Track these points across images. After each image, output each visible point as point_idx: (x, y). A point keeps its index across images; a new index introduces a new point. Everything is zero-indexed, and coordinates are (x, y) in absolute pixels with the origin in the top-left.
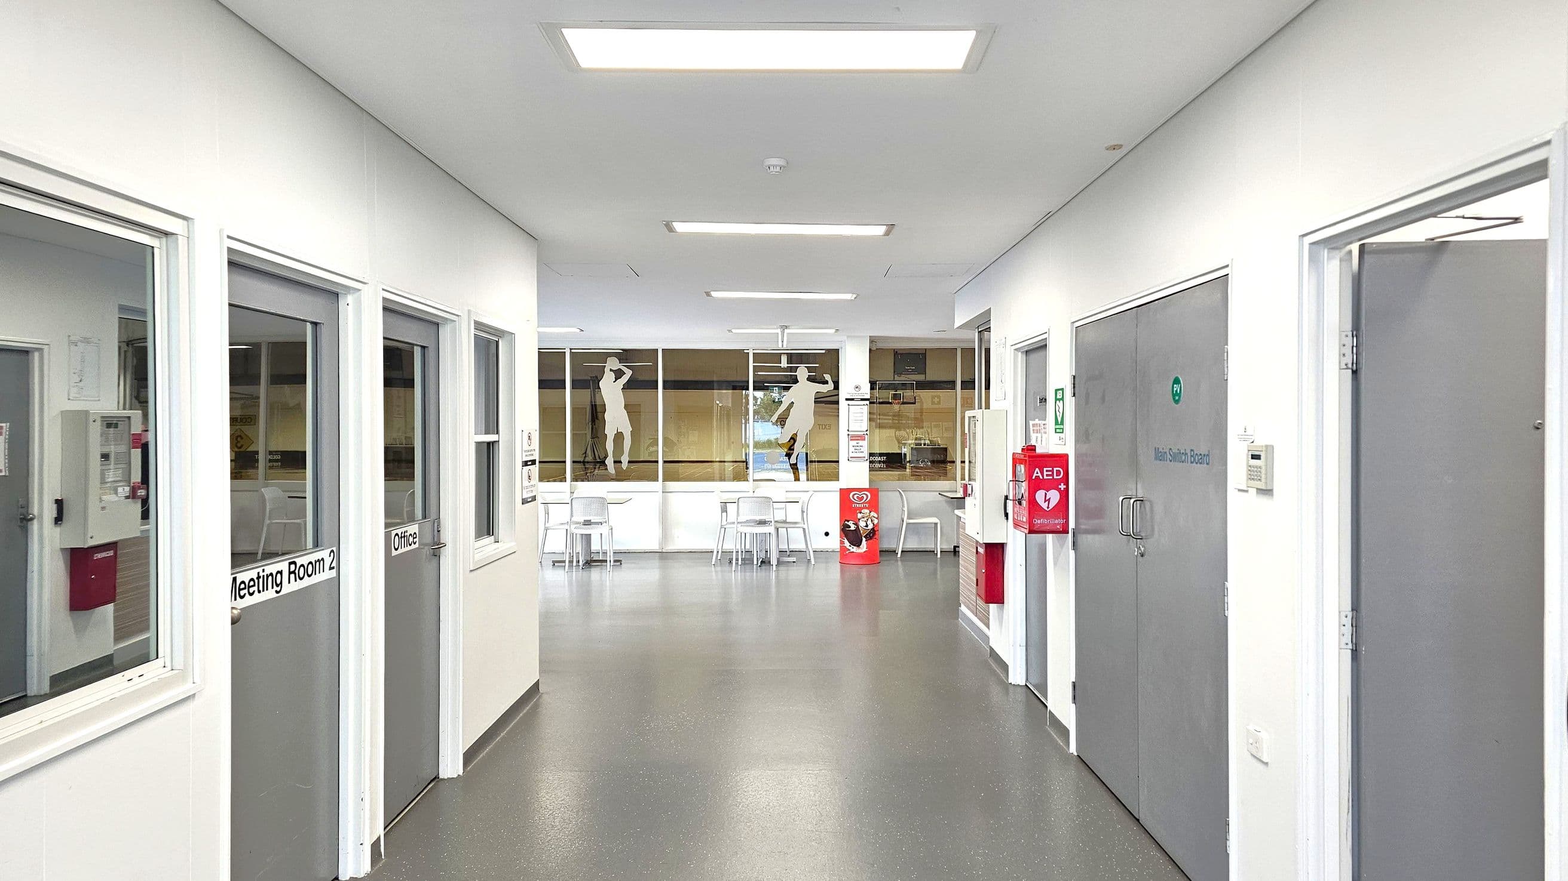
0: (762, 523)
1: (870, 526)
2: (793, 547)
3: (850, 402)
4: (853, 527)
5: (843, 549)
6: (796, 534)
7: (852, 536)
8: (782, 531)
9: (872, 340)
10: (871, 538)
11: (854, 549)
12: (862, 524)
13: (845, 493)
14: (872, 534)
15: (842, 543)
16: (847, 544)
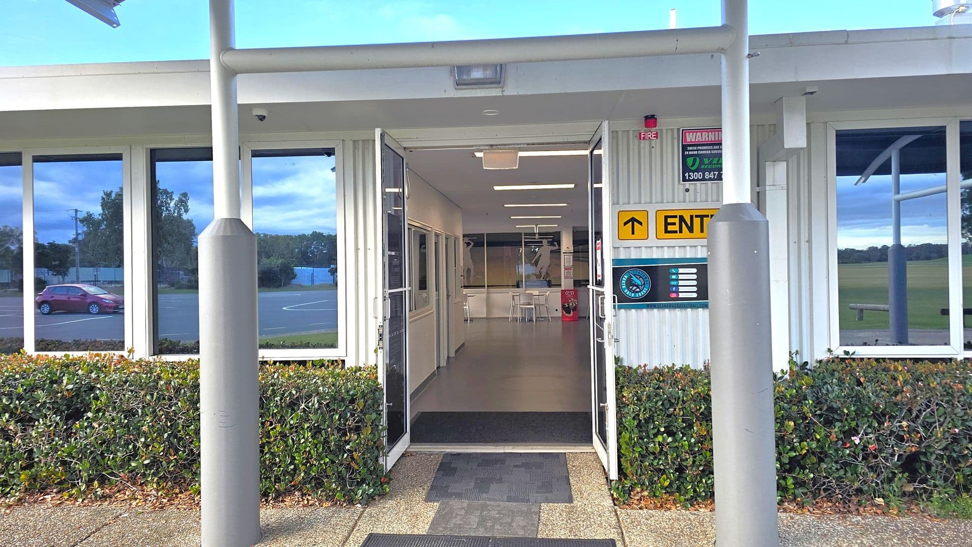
0: (529, 304)
1: (574, 305)
2: (542, 316)
3: (565, 254)
4: (567, 306)
5: (563, 315)
6: (543, 309)
7: (566, 309)
8: (537, 307)
9: (574, 228)
10: (575, 310)
11: (568, 315)
12: (571, 304)
13: (563, 292)
14: (575, 309)
15: (562, 312)
16: (564, 313)
